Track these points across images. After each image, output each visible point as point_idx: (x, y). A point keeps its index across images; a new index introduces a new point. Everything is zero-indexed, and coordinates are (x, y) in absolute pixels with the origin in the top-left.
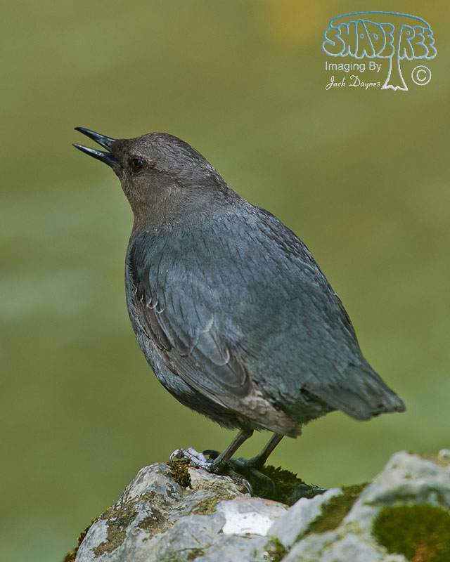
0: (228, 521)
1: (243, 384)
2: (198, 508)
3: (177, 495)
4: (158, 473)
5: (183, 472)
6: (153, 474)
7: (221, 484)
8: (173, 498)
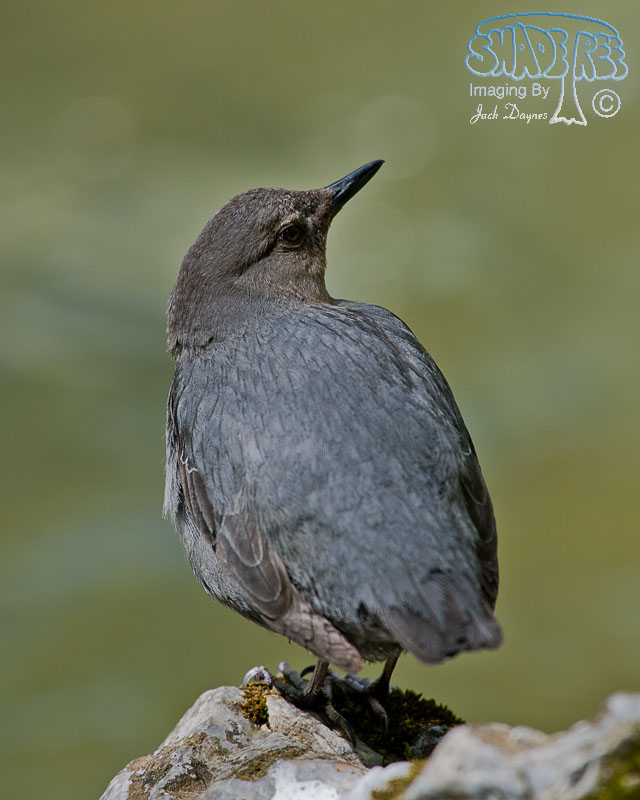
0: (278, 792)
1: (276, 598)
2: (247, 767)
3: (241, 738)
4: (218, 703)
5: (258, 702)
6: (212, 704)
7: (306, 726)
8: (235, 742)
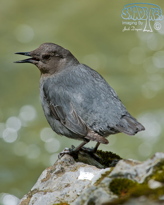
0: (80, 175)
2: (73, 169)
3: (72, 162)
